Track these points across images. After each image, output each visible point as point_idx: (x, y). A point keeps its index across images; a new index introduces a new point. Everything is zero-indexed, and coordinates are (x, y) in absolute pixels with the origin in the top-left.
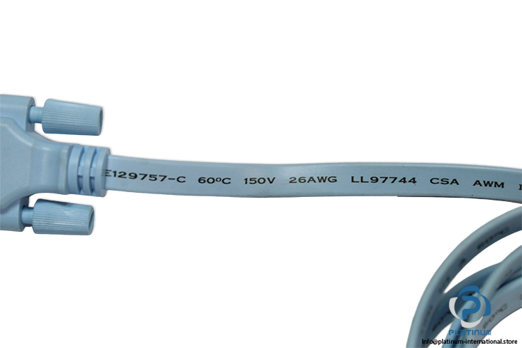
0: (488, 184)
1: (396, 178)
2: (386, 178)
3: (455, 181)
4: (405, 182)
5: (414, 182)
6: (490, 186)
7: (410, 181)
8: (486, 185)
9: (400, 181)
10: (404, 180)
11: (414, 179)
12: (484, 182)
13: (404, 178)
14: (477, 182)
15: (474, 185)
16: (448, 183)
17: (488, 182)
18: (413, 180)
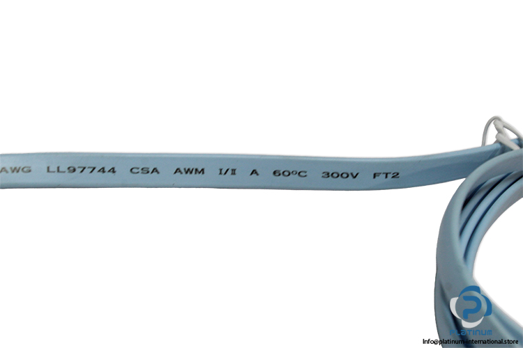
0: (188, 171)
1: (94, 169)
2: (84, 168)
3: (155, 170)
4: (104, 172)
5: (114, 172)
6: (191, 173)
7: (109, 171)
8: (187, 173)
9: (99, 171)
10: (103, 170)
11: (113, 168)
12: (185, 169)
13: (103, 168)
14: (178, 170)
15: (175, 173)
16: (148, 172)
17: (189, 169)
18: (113, 170)
